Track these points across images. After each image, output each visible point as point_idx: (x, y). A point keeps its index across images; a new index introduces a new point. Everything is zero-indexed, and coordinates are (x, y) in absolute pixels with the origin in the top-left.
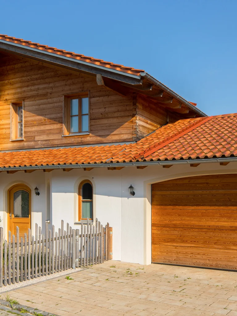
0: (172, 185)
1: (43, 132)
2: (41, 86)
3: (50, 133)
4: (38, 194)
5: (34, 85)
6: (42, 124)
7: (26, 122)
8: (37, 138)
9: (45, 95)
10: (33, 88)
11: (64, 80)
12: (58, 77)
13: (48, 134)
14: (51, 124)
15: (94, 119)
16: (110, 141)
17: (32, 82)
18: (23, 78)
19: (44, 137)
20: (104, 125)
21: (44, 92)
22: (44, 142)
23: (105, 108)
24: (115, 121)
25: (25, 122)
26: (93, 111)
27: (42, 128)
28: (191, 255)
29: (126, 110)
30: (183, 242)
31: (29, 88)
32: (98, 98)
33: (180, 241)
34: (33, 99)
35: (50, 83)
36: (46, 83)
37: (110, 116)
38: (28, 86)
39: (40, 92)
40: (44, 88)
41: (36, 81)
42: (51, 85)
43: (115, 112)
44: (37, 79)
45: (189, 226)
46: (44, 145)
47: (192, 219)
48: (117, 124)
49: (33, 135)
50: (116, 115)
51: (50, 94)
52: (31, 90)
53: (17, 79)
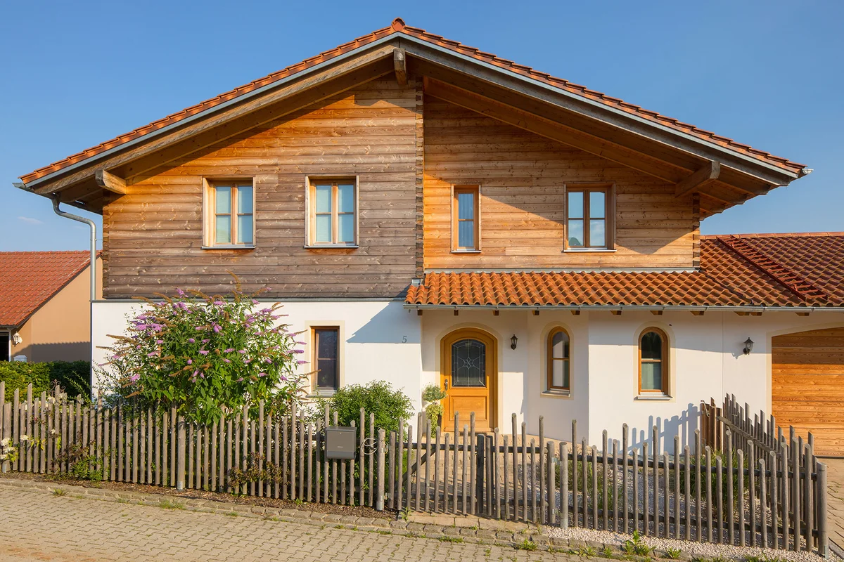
0: (801, 339)
1: (523, 242)
2: (520, 164)
3: (538, 245)
4: (513, 347)
5: (503, 159)
6: (520, 228)
7: (484, 221)
8: (509, 251)
9: (526, 180)
10: (500, 164)
11: (565, 159)
12: (554, 152)
13: (533, 246)
14: (539, 229)
15: (623, 228)
16: (652, 266)
17: (499, 154)
18: (480, 146)
19: (526, 251)
20: (643, 239)
21: (524, 174)
22: (525, 259)
23: (644, 212)
24: (663, 233)
25: (482, 222)
26: (623, 215)
27: (521, 234)
28: (837, 441)
29: (682, 219)
30: (824, 422)
31: (492, 164)
32: (631, 196)
33: (818, 420)
34: (499, 184)
35: (537, 161)
36: (529, 160)
37: (652, 225)
38: (490, 160)
39: (517, 174)
40: (526, 168)
41: (507, 154)
42: (539, 164)
43: (662, 220)
44: (509, 151)
45: (834, 400)
46: (524, 263)
47: (838, 388)
48: (665, 239)
49: (501, 245)
50: (663, 225)
51: (538, 178)
52: (496, 169)
53: (466, 146)
